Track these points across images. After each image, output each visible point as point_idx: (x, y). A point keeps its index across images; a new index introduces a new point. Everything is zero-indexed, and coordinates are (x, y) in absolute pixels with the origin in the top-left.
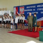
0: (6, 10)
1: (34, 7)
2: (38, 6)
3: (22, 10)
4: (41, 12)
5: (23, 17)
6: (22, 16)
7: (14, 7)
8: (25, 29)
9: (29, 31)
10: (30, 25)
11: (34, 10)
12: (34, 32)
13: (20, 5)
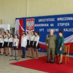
0: (2, 24)
1: (53, 20)
2: (58, 19)
3: (30, 24)
4: (64, 30)
5: (36, 36)
6: (34, 34)
7: (16, 19)
8: (39, 58)
9: (48, 62)
10: (51, 52)
11: (52, 25)
12: (58, 64)
13: (28, 17)
